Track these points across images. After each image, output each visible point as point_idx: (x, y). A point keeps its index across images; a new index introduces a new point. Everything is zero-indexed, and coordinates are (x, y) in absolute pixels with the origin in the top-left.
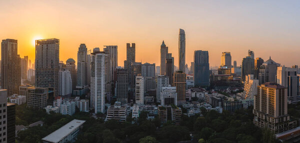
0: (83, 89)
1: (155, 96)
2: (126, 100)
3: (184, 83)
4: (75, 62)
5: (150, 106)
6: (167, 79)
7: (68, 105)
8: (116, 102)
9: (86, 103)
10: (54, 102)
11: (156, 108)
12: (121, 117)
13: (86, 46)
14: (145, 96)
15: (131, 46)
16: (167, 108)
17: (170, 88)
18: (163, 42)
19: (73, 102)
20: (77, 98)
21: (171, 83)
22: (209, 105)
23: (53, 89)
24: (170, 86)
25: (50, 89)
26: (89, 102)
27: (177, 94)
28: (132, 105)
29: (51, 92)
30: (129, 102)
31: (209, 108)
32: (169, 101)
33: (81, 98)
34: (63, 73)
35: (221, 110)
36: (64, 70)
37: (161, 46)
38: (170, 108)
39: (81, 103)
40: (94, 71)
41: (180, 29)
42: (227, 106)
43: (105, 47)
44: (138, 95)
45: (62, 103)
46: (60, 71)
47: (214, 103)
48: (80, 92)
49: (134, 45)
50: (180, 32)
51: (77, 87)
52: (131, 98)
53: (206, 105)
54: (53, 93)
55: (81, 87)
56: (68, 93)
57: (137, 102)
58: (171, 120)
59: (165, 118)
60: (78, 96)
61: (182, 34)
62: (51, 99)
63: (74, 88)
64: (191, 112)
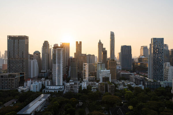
0: (46, 72)
1: (96, 76)
2: (77, 78)
3: (115, 67)
4: (40, 53)
5: (93, 83)
6: (104, 65)
7: (36, 85)
8: (70, 80)
9: (49, 82)
10: (25, 83)
11: (97, 84)
12: (75, 90)
13: (48, 43)
14: (89, 76)
15: (79, 43)
16: (105, 84)
17: (106, 70)
18: (100, 41)
19: (40, 82)
20: (43, 79)
21: (106, 67)
22: (133, 83)
23: (23, 74)
24: (106, 69)
25: (21, 74)
26: (52, 81)
27: (110, 75)
28: (81, 82)
29: (22, 75)
30: (79, 80)
31: (133, 85)
32: (106, 79)
33: (46, 79)
34: (32, 61)
35: (143, 87)
36: (33, 59)
37: (98, 43)
38: (107, 84)
39: (46, 82)
40: (55, 60)
41: (111, 32)
42: (147, 85)
43: (62, 44)
44: (85, 75)
45: (32, 84)
46: (29, 60)
47: (137, 82)
48: (44, 74)
49: (81, 42)
50: (111, 34)
51: (42, 71)
52: (80, 77)
53: (132, 83)
54: (23, 77)
55: (45, 71)
56: (36, 76)
57: (84, 80)
58: (108, 92)
59: (104, 90)
60: (43, 77)
61: (112, 35)
62: (22, 81)
63: (40, 72)
64: (121, 87)
